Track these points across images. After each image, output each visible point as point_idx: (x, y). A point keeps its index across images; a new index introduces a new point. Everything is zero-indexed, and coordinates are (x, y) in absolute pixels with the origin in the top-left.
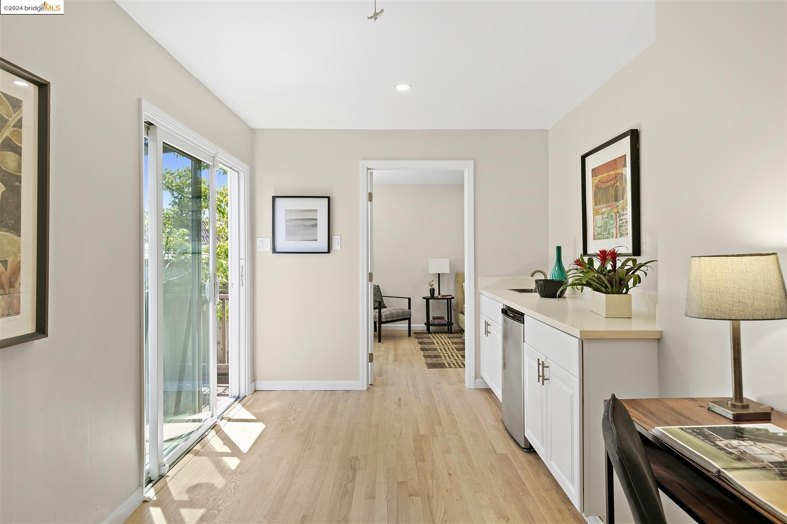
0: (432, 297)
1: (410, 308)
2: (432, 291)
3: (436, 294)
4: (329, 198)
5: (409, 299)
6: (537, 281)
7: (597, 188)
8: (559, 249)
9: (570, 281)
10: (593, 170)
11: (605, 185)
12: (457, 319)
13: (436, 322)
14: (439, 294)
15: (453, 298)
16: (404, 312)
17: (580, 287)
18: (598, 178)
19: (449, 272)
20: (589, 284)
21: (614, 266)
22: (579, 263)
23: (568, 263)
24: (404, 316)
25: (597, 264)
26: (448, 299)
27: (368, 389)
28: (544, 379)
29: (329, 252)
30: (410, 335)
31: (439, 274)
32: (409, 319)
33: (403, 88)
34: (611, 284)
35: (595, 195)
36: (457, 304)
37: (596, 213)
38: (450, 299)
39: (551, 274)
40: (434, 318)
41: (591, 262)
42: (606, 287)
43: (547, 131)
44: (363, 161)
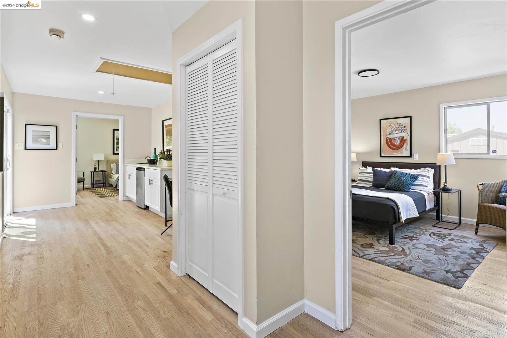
0: (95, 171)
1: (84, 176)
2: (95, 169)
3: (97, 170)
4: (57, 126)
5: (84, 173)
6: (148, 159)
7: (167, 131)
8: (155, 149)
9: (159, 158)
10: (166, 125)
11: (169, 131)
12: (108, 180)
13: (97, 182)
14: (99, 170)
15: (106, 171)
16: (81, 178)
17: (161, 159)
18: (167, 128)
19: (104, 160)
20: (164, 159)
21: (170, 153)
22: (161, 153)
23: (158, 153)
24: (81, 180)
25: (166, 153)
26: (103, 172)
27: (75, 206)
28: (151, 184)
29: (56, 149)
30: (84, 189)
31: (99, 161)
32: (83, 182)
33: (101, 92)
34: (169, 158)
35: (166, 133)
36: (108, 174)
37: (166, 138)
38: (105, 172)
39: (152, 157)
40: (96, 181)
41: (164, 153)
42: (168, 159)
43: (151, 108)
44: (74, 112)
